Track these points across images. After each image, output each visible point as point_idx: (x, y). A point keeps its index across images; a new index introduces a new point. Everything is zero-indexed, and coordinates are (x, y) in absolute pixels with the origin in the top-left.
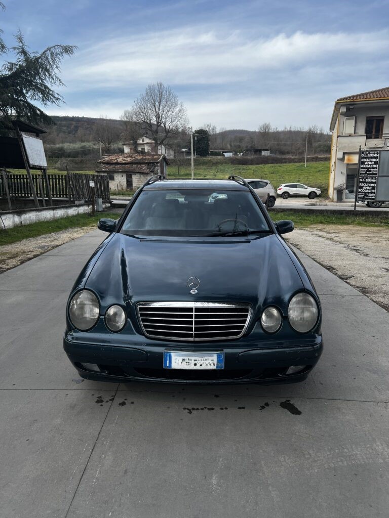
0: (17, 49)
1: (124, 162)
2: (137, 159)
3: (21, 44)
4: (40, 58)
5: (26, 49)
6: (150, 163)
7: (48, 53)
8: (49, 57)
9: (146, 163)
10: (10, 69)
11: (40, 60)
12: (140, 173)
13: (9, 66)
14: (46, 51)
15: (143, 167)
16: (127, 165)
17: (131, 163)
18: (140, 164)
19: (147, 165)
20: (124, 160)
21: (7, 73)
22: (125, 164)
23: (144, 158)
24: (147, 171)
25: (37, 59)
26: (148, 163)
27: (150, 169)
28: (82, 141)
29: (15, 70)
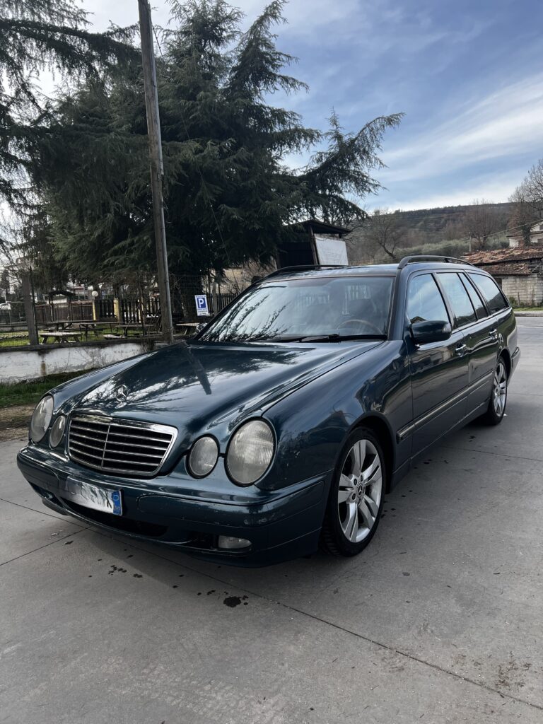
0: (330, 134)
1: (491, 261)
2: (513, 256)
3: (335, 127)
4: (356, 138)
5: (341, 132)
6: (534, 259)
7: (367, 132)
8: (368, 136)
9: (528, 260)
10: (319, 160)
11: (356, 142)
12: (515, 275)
13: (318, 156)
14: (364, 129)
15: (521, 266)
16: (496, 266)
17: (503, 262)
18: (517, 262)
19: (528, 262)
20: (492, 259)
21: (315, 165)
22: (494, 264)
23: (525, 252)
24: (528, 271)
25: (353, 141)
26: (531, 260)
27: (532, 268)
28: (450, 239)
29: (324, 160)
